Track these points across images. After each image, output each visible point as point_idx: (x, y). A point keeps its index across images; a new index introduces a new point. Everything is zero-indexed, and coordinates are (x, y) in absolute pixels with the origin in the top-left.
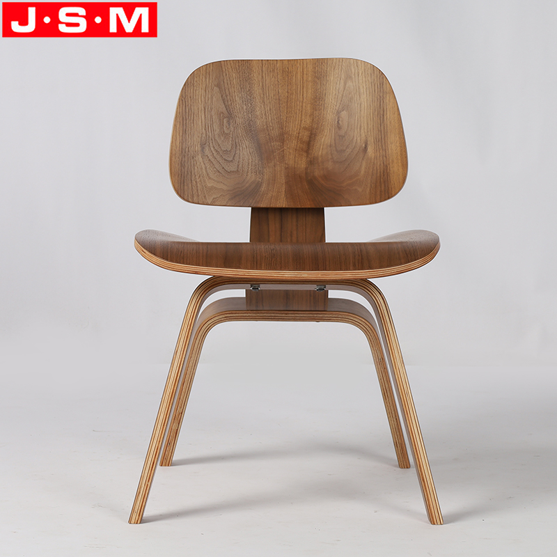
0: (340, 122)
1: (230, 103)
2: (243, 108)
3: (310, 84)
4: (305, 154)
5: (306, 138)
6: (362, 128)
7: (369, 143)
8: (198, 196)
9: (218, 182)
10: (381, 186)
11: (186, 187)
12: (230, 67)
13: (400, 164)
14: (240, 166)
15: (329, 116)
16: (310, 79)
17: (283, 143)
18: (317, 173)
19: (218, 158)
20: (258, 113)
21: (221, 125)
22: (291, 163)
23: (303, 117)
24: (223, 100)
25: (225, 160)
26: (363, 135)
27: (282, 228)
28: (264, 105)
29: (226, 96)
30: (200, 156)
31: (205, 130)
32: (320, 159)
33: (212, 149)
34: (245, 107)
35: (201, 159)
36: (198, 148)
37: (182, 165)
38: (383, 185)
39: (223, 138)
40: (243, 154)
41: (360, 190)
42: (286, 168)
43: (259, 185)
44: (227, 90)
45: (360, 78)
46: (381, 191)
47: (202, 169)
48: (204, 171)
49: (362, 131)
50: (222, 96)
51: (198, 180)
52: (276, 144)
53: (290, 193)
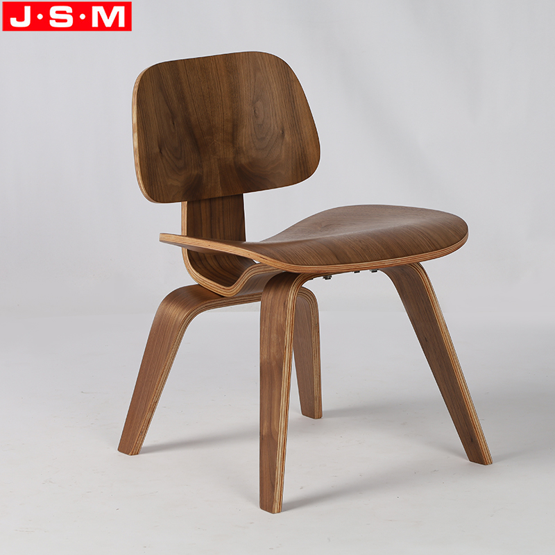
0: (257, 112)
1: (171, 104)
3: (225, 79)
4: (231, 145)
5: (230, 130)
6: (277, 116)
7: (285, 128)
10: (300, 167)
15: (246, 108)
16: (223, 73)
17: (213, 136)
18: (243, 160)
22: (221, 154)
23: (225, 110)
24: (166, 102)
25: (176, 158)
26: (279, 122)
32: (244, 148)
34: (181, 106)
38: (302, 166)
41: (283, 173)
42: (218, 160)
44: (167, 92)
45: (267, 69)
46: (301, 172)
49: (278, 118)
52: (208, 138)
53: (224, 182)
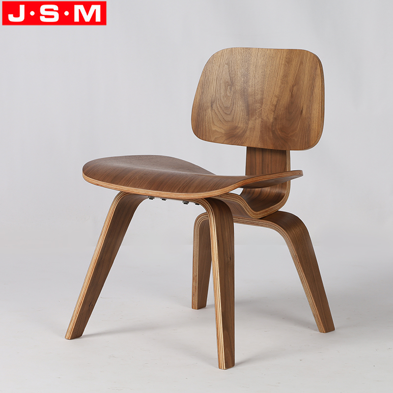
0: (293, 93)
1: (233, 76)
2: (241, 80)
3: (283, 66)
4: (273, 113)
5: (275, 103)
7: (304, 108)
8: (206, 135)
9: (220, 128)
10: (306, 138)
11: (199, 129)
12: (237, 52)
13: (317, 125)
14: (235, 118)
17: (262, 105)
18: (278, 126)
19: (221, 111)
20: (250, 84)
21: (226, 90)
22: (265, 118)
24: (230, 74)
25: (225, 113)
27: (263, 161)
28: (255, 79)
29: (232, 71)
30: (210, 110)
31: (215, 92)
33: (218, 105)
34: (242, 80)
35: (210, 112)
36: (209, 104)
37: (198, 115)
38: (307, 138)
39: (225, 99)
40: (237, 110)
41: (296, 140)
42: (261, 122)
43: (245, 132)
44: (233, 67)
46: (305, 142)
47: (210, 118)
48: (211, 120)
50: (229, 71)
51: (207, 125)
52: (258, 105)
53: (262, 138)
